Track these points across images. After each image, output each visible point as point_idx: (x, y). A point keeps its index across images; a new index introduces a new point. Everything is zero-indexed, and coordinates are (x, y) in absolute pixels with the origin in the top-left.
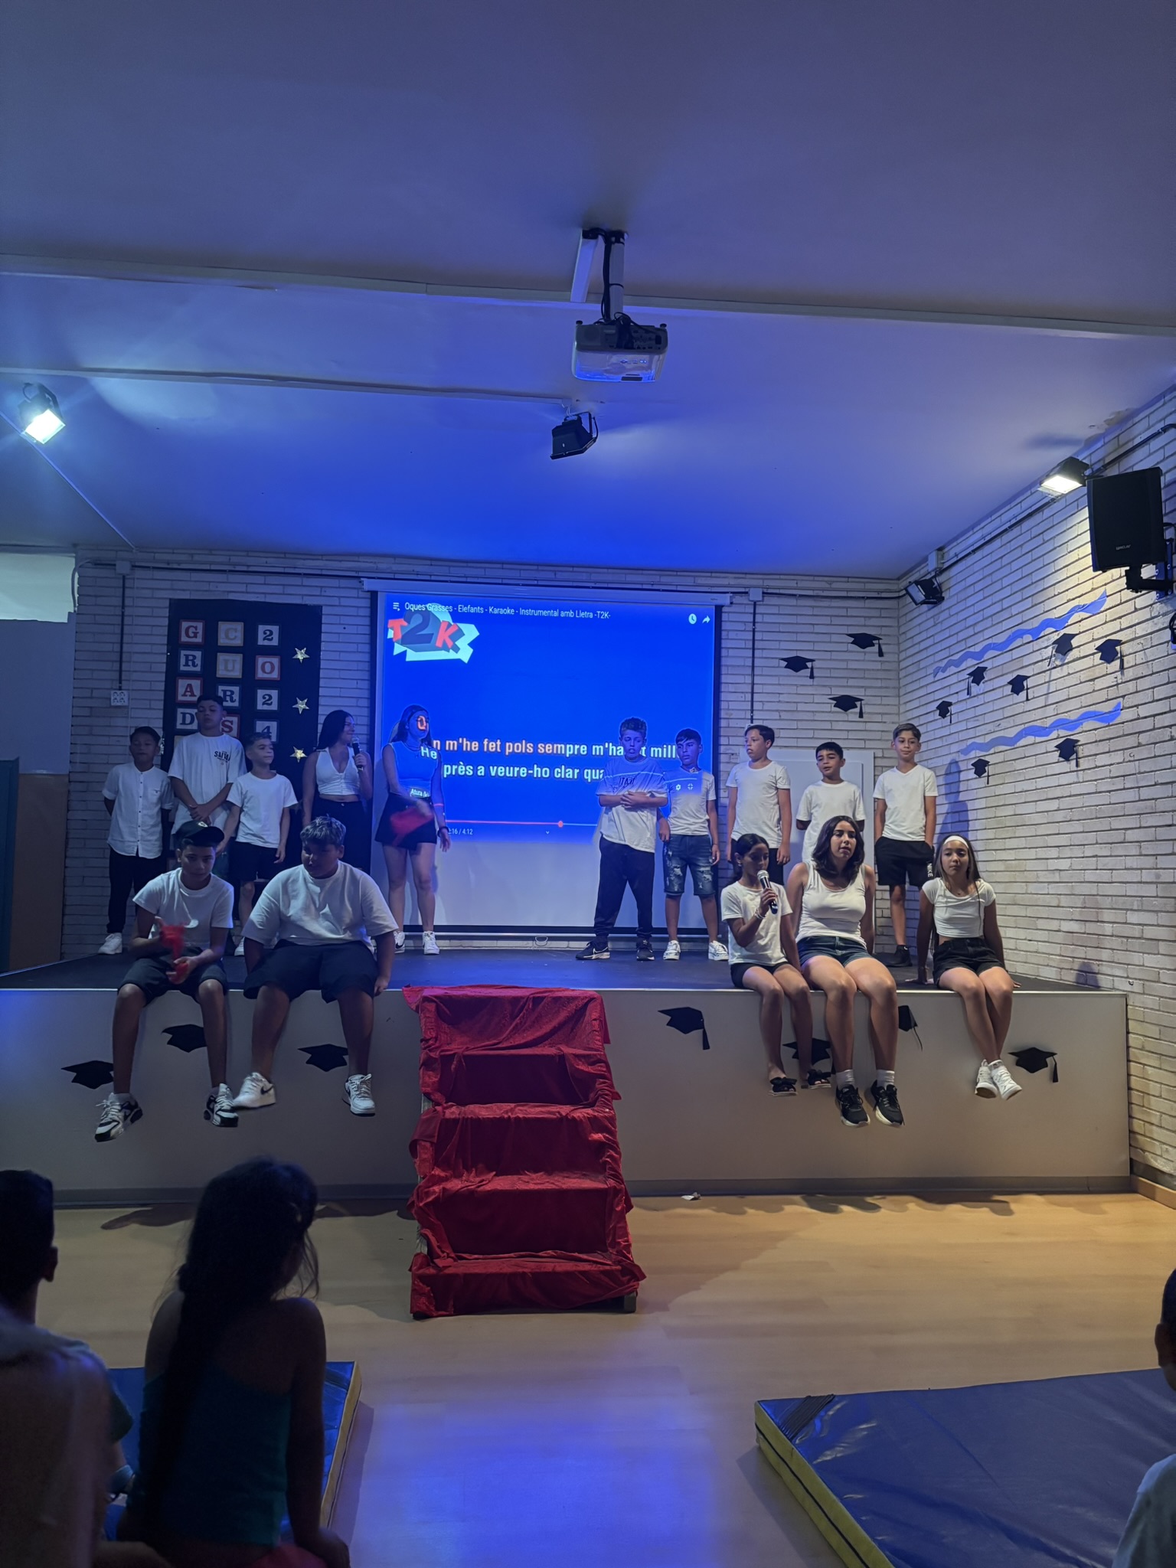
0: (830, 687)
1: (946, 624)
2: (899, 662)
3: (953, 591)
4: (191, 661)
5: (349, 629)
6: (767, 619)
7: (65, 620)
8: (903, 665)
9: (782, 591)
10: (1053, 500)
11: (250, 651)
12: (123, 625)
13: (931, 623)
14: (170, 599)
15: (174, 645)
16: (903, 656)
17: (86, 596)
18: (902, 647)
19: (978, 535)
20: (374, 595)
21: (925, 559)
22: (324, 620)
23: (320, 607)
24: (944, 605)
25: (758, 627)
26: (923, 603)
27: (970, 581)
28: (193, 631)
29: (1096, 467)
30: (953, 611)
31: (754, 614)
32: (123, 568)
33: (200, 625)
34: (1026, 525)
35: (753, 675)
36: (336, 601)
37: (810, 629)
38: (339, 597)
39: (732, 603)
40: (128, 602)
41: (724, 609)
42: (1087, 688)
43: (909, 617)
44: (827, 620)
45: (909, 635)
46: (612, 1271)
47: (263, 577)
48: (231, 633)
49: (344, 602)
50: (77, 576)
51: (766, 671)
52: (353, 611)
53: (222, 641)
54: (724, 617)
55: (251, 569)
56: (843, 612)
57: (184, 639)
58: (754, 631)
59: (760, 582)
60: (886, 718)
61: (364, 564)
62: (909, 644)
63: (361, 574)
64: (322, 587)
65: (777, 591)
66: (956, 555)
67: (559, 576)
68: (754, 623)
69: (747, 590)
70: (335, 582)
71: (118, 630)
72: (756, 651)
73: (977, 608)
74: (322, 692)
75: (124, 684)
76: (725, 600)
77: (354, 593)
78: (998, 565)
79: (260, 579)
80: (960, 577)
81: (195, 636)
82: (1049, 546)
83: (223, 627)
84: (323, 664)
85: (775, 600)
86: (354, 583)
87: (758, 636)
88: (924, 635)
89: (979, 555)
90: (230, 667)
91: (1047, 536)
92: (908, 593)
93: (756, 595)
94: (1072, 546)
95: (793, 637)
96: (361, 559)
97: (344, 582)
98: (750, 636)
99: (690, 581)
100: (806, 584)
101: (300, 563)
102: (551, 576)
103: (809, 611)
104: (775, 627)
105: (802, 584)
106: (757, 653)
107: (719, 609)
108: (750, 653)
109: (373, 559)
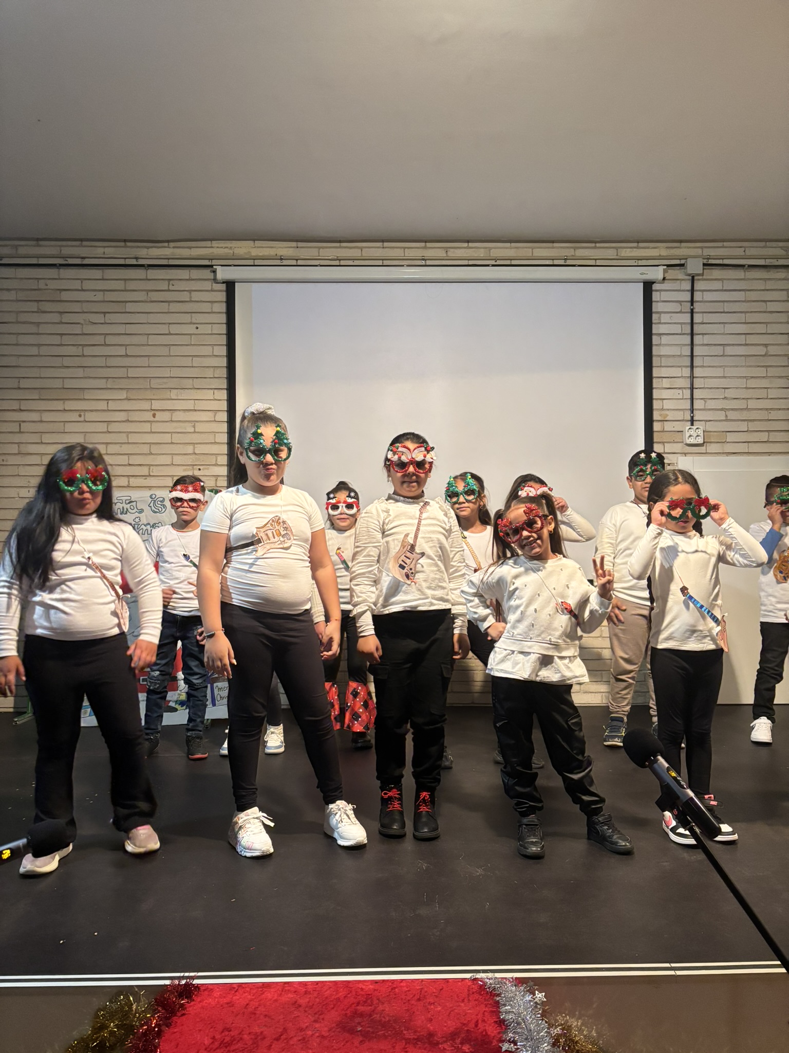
5: (203, 329)
6: (709, 296)
9: (726, 262)
20: (230, 286)
25: (697, 308)
31: (692, 291)
36: (187, 297)
37: (761, 307)
38: (190, 291)
39: (664, 279)
41: (655, 287)
47: (101, 271)
49: (196, 296)
51: (708, 361)
52: (206, 307)
54: (655, 296)
55: (86, 262)
58: (692, 312)
59: (699, 251)
61: (220, 249)
63: (214, 262)
64: (170, 280)
65: (720, 262)
67: (452, 253)
68: (692, 302)
69: (683, 262)
70: (184, 274)
72: (696, 338)
76: (656, 274)
77: (208, 285)
79: (97, 273)
85: (717, 273)
86: (207, 273)
87: (698, 318)
93: (694, 266)
96: (215, 244)
97: (195, 273)
98: (687, 318)
99: (611, 253)
100: (756, 253)
101: (143, 252)
102: (441, 253)
103: (760, 285)
104: (719, 307)
105: (750, 252)
106: (697, 339)
107: (648, 287)
108: (687, 339)
109: (228, 244)
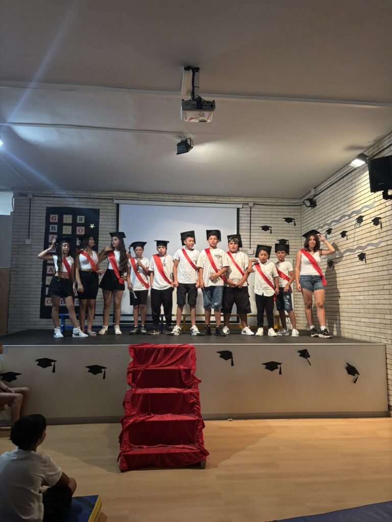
0: (277, 236)
1: (318, 214)
2: (301, 227)
3: (320, 202)
4: (54, 228)
5: (109, 217)
6: (255, 213)
7: (10, 214)
8: (303, 228)
9: (260, 203)
10: (355, 169)
11: (74, 225)
12: (30, 216)
13: (312, 213)
14: (47, 208)
15: (48, 223)
16: (302, 225)
17: (17, 206)
18: (303, 222)
19: (329, 182)
20: (118, 205)
21: (310, 192)
22: (100, 214)
23: (99, 210)
24: (317, 207)
26: (309, 207)
27: (326, 198)
28: (54, 218)
29: (370, 157)
30: (320, 209)
31: (251, 211)
32: (30, 196)
33: (57, 216)
34: (345, 178)
35: (250, 232)
36: (104, 208)
37: (270, 216)
38: (106, 206)
39: (243, 207)
40: (32, 208)
41: (240, 210)
42: (369, 234)
43: (305, 212)
44: (276, 213)
45: (305, 218)
46: (196, 452)
48: (68, 219)
49: (107, 208)
50: (14, 199)
51: (255, 231)
52: (111, 211)
53: (65, 221)
54: (240, 212)
55: (75, 196)
56: (281, 210)
57: (51, 221)
58: (251, 217)
59: (253, 200)
60: (297, 247)
61: (115, 194)
62: (305, 221)
63: (113, 198)
64: (100, 203)
65: (258, 203)
66: (321, 190)
67: (183, 198)
68: (251, 214)
69: (248, 203)
70: (104, 201)
71: (28, 217)
73: (329, 208)
74: (99, 239)
75: (30, 237)
76: (240, 206)
77: (111, 205)
78: (336, 192)
79: (78, 200)
80: (322, 198)
81: (55, 220)
82: (354, 185)
83: (65, 216)
84: (100, 229)
85: (257, 206)
86: (111, 201)
87: (252, 219)
88: (310, 218)
89: (329, 189)
90: (67, 230)
91: (353, 182)
92: (304, 203)
93: (251, 204)
94: (362, 185)
95: (264, 219)
96: (114, 193)
97: (108, 201)
98: (249, 219)
99: (228, 200)
100: (269, 201)
101: (92, 194)
102: (180, 198)
103: (269, 210)
104: (258, 216)
105: (267, 201)
106: (252, 225)
107: (238, 209)
108: (249, 225)
109: (117, 193)
